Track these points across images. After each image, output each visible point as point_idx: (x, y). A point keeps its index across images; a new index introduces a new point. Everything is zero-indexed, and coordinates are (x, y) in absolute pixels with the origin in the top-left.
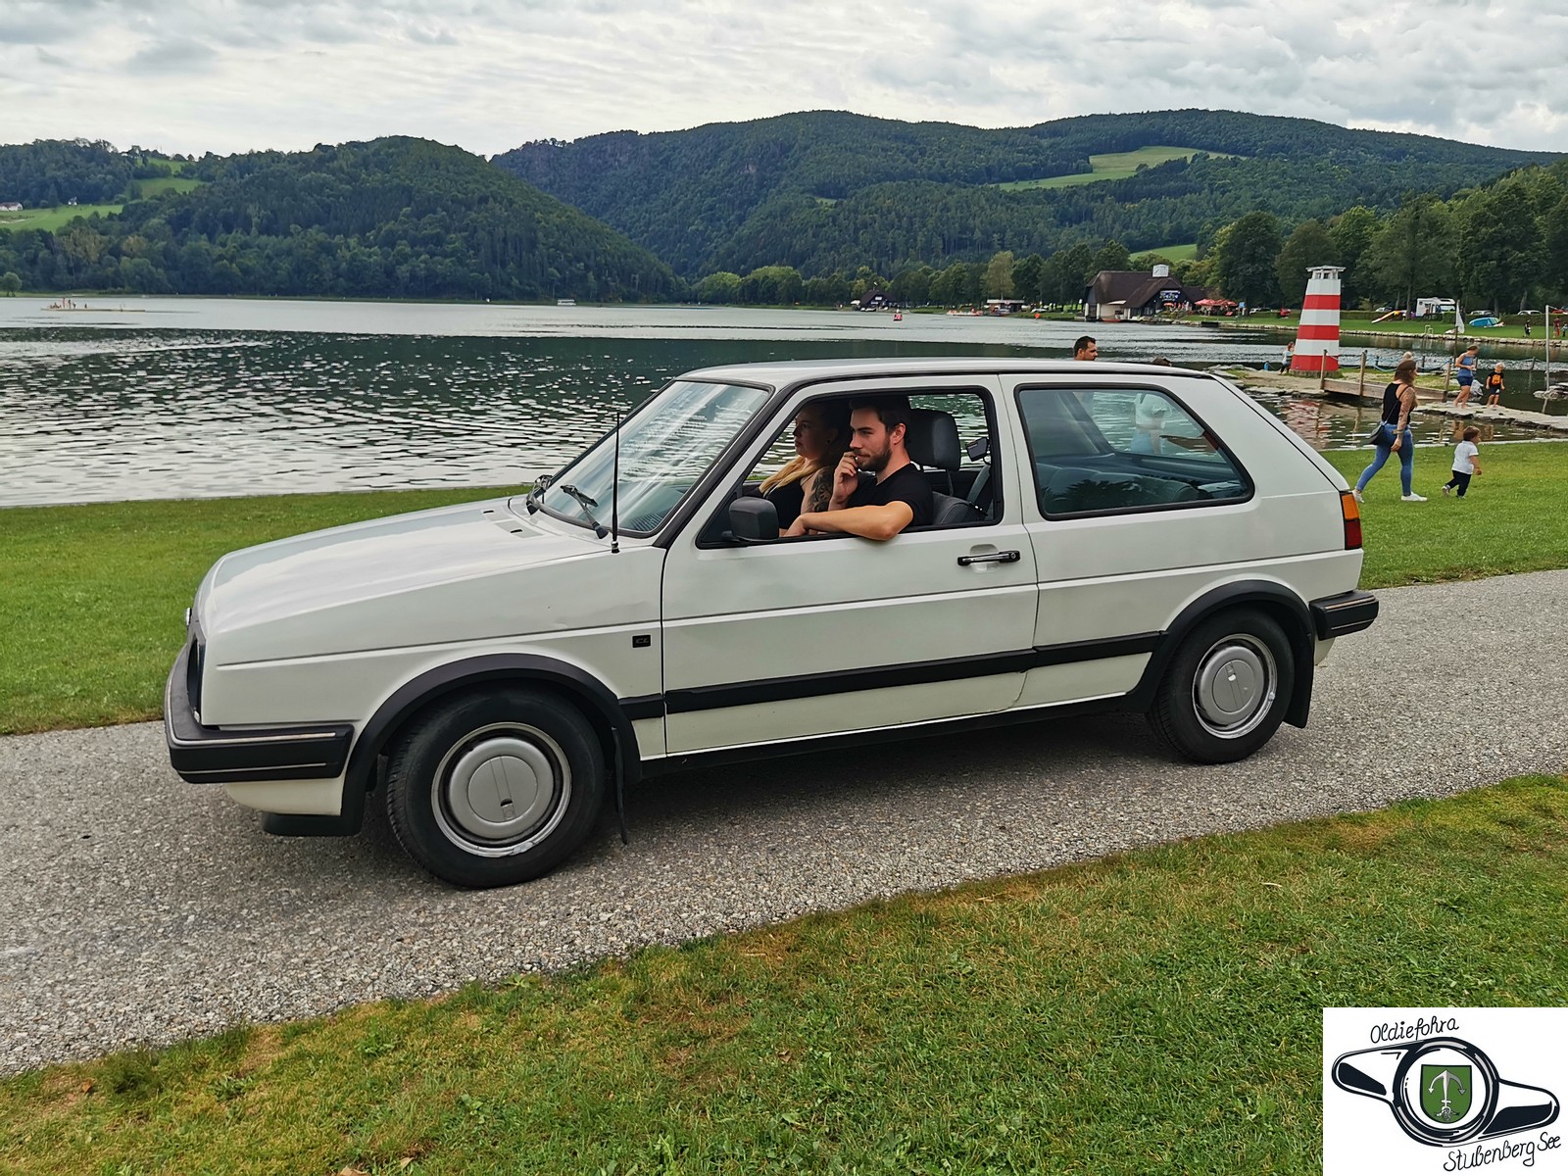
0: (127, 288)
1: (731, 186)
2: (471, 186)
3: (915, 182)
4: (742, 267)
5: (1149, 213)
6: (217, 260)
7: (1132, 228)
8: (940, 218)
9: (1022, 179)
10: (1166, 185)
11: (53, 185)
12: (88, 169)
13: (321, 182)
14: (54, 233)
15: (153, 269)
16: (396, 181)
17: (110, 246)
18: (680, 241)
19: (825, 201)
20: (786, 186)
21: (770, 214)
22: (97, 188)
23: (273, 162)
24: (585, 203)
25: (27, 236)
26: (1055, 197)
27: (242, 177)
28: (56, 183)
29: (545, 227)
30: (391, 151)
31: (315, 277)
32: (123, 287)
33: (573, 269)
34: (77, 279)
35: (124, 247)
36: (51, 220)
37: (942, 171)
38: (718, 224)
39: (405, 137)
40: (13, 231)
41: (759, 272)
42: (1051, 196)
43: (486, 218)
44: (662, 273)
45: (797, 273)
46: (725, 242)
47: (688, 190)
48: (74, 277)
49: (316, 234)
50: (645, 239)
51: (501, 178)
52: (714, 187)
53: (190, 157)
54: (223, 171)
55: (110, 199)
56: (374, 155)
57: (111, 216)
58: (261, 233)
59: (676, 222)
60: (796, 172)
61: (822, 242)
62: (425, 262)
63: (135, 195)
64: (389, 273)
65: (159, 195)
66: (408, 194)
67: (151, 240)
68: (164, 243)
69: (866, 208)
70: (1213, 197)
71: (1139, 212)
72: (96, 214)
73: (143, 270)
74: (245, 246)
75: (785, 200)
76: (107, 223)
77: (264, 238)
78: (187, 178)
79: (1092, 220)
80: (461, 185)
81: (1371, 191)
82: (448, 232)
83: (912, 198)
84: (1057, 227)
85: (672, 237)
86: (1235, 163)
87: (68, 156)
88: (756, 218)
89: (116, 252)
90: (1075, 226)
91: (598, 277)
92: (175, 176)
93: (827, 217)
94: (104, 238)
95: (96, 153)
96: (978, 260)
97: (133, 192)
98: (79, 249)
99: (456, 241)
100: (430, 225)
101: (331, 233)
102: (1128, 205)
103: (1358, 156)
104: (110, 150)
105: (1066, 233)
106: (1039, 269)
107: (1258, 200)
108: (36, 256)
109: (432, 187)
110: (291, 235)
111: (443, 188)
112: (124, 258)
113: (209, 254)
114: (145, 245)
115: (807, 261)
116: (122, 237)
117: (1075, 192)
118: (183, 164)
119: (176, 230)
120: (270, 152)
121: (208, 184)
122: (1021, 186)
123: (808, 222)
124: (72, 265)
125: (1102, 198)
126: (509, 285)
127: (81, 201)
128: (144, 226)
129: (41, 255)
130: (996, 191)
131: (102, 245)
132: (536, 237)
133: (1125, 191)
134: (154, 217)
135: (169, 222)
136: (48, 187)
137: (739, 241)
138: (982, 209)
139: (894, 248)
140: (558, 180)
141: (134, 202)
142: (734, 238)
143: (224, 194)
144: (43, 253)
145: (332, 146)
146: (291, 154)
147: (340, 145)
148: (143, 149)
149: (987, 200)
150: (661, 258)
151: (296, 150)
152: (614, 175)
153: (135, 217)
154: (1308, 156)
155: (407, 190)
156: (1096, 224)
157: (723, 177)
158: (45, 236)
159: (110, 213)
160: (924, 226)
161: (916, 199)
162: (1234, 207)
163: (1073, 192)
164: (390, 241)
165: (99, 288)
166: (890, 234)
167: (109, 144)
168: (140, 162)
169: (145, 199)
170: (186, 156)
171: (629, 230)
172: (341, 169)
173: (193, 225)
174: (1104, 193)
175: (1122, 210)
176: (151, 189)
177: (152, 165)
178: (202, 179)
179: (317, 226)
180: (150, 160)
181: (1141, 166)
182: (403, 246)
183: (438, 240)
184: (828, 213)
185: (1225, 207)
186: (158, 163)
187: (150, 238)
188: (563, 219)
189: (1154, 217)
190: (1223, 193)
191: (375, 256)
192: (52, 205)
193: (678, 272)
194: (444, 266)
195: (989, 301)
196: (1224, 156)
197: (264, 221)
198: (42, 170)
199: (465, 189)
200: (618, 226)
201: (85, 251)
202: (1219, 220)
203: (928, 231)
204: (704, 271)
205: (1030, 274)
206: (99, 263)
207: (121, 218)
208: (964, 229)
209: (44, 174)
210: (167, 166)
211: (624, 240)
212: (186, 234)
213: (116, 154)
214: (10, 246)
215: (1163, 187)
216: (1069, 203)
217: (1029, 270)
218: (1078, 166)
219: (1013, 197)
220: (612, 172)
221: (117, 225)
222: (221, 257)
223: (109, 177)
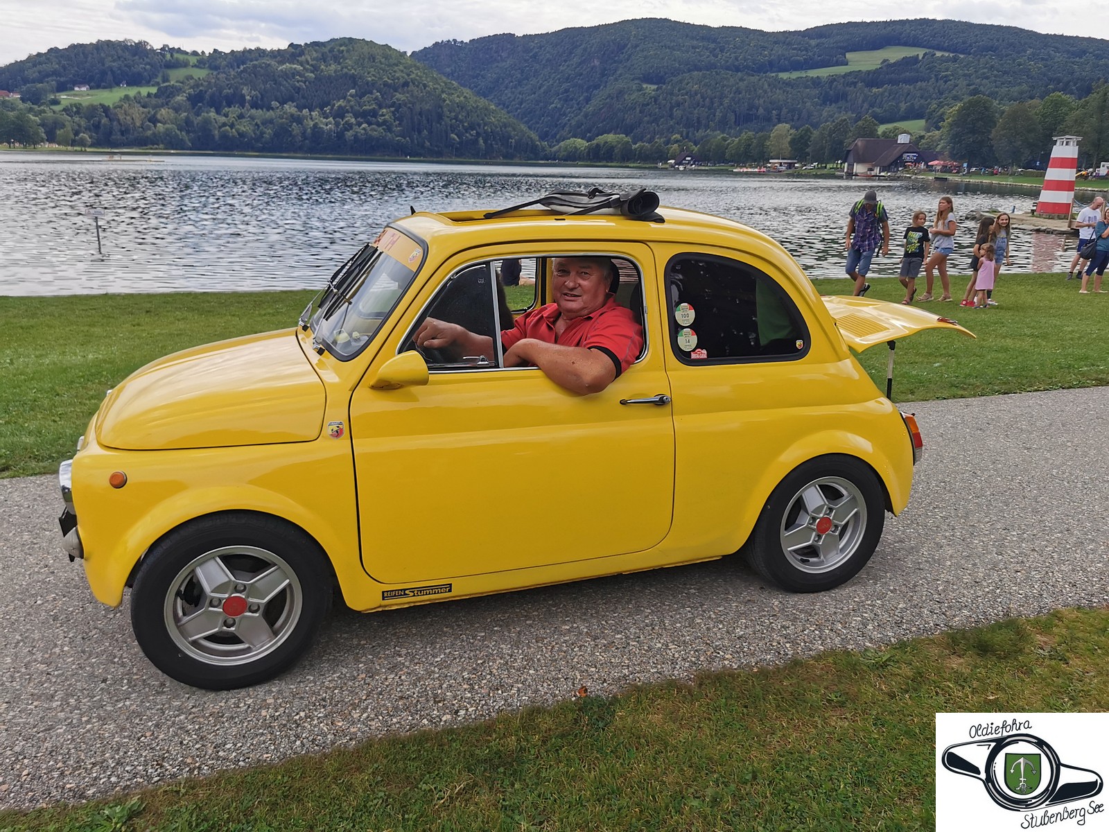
0: (161, 146)
1: (581, 74)
2: (397, 75)
3: (716, 72)
4: (588, 135)
5: (890, 95)
6: (220, 127)
7: (876, 107)
8: (733, 99)
9: (796, 69)
10: (903, 75)
11: (109, 73)
12: (133, 61)
13: (293, 71)
14: (111, 106)
15: (178, 132)
16: (345, 70)
17: (149, 116)
18: (543, 116)
19: (649, 86)
20: (621, 75)
21: (609, 96)
22: (139, 74)
23: (260, 56)
24: (476, 87)
25: (93, 109)
26: (820, 83)
27: (239, 68)
28: (112, 70)
29: (448, 104)
30: (341, 48)
31: (289, 139)
32: (158, 145)
33: (468, 135)
34: (127, 139)
35: (159, 116)
36: (110, 97)
37: (736, 63)
38: (571, 103)
39: (351, 40)
40: (84, 105)
41: (601, 139)
42: (816, 82)
43: (407, 97)
44: (531, 138)
45: (628, 139)
46: (576, 116)
47: (550, 78)
48: (124, 138)
49: (290, 108)
50: (519, 114)
51: (419, 69)
52: (569, 75)
53: (203, 52)
54: (225, 62)
55: (148, 83)
56: (330, 51)
57: (149, 95)
58: (252, 107)
59: (540, 101)
60: (628, 64)
61: (646, 116)
62: (364, 129)
63: (166, 79)
64: (340, 135)
65: (181, 80)
66: (353, 80)
67: (177, 112)
68: (186, 114)
69: (679, 91)
70: (938, 84)
71: (882, 94)
72: (139, 93)
73: (172, 132)
74: (241, 116)
75: (620, 85)
76: (146, 99)
77: (253, 111)
78: (201, 68)
79: (847, 101)
80: (390, 73)
81: (1059, 81)
82: (381, 107)
83: (713, 83)
84: (821, 106)
85: (537, 112)
86: (955, 60)
87: (120, 52)
88: (599, 99)
89: (154, 120)
90: (833, 105)
91: (485, 142)
92: (192, 66)
93: (651, 98)
94: (145, 110)
95: (139, 50)
96: (761, 130)
97: (163, 77)
98: (128, 118)
99: (386, 114)
100: (369, 102)
101: (300, 108)
102: (875, 90)
103: (1049, 55)
104: (149, 48)
105: (827, 110)
106: (810, 137)
107: (972, 87)
108: (99, 122)
109: (370, 75)
110: (273, 109)
111: (378, 75)
112: (159, 125)
113: (216, 122)
114: (172, 114)
115: (635, 131)
116: (158, 109)
117: (835, 80)
118: (198, 58)
119: (194, 105)
120: (258, 49)
121: (215, 73)
122: (795, 75)
123: (636, 103)
124: (123, 129)
125: (855, 84)
126: (423, 146)
127: (129, 84)
128: (172, 102)
129: (103, 121)
130: (776, 79)
131: (144, 115)
132: (443, 112)
133: (872, 79)
134: (178, 95)
135: (188, 99)
136: (107, 74)
137: (586, 116)
138: (765, 92)
139: (699, 121)
140: (458, 70)
141: (165, 85)
142: (582, 114)
143: (226, 79)
144: (104, 120)
145: (300, 45)
146: (272, 51)
147: (306, 44)
148: (170, 47)
149: (769, 85)
150: (530, 128)
151: (275, 48)
152: (497, 66)
153: (166, 94)
154: (1011, 55)
155: (353, 77)
156: (849, 104)
157: (576, 68)
158: (106, 109)
159: (149, 93)
160: (722, 104)
161: (716, 84)
162: (954, 92)
163: (833, 80)
164: (340, 114)
165: (142, 146)
166: (696, 111)
167: (148, 43)
168: (168, 56)
169: (172, 83)
170: (200, 52)
171: (508, 107)
172: (307, 62)
173: (205, 102)
174: (856, 80)
175: (869, 93)
176: (176, 76)
177: (177, 59)
178: (211, 68)
179: (290, 103)
180: (176, 55)
181: (885, 61)
182: (350, 118)
183: (374, 114)
184: (652, 95)
185: (947, 92)
186: (181, 57)
187: (177, 110)
188: (462, 98)
189: (893, 99)
190: (946, 82)
191: (328, 125)
192: (109, 87)
193: (542, 138)
194: (377, 132)
195: (771, 161)
196: (947, 54)
197: (254, 98)
198: (102, 62)
199: (393, 76)
200: (500, 104)
201: (133, 119)
202: (943, 102)
203: (725, 109)
204: (561, 137)
205: (802, 141)
206: (142, 128)
207: (156, 96)
208: (751, 107)
209: (103, 65)
210: (187, 59)
211: (504, 115)
212: (200, 107)
213: (152, 50)
214: (82, 115)
215: (901, 76)
216: (830, 88)
217: (802, 137)
218: (837, 61)
219: (788, 83)
220: (496, 64)
221: (154, 101)
222: (224, 125)
223: (148, 67)
